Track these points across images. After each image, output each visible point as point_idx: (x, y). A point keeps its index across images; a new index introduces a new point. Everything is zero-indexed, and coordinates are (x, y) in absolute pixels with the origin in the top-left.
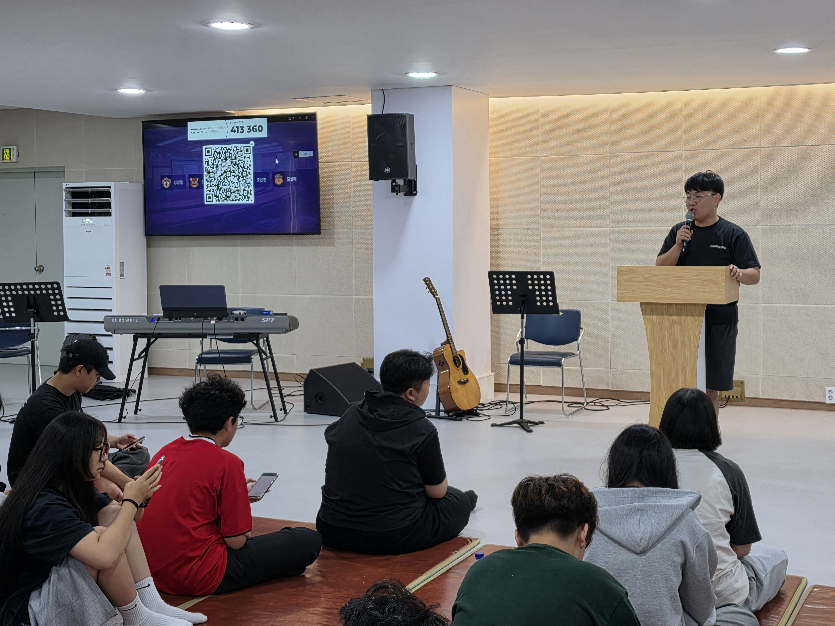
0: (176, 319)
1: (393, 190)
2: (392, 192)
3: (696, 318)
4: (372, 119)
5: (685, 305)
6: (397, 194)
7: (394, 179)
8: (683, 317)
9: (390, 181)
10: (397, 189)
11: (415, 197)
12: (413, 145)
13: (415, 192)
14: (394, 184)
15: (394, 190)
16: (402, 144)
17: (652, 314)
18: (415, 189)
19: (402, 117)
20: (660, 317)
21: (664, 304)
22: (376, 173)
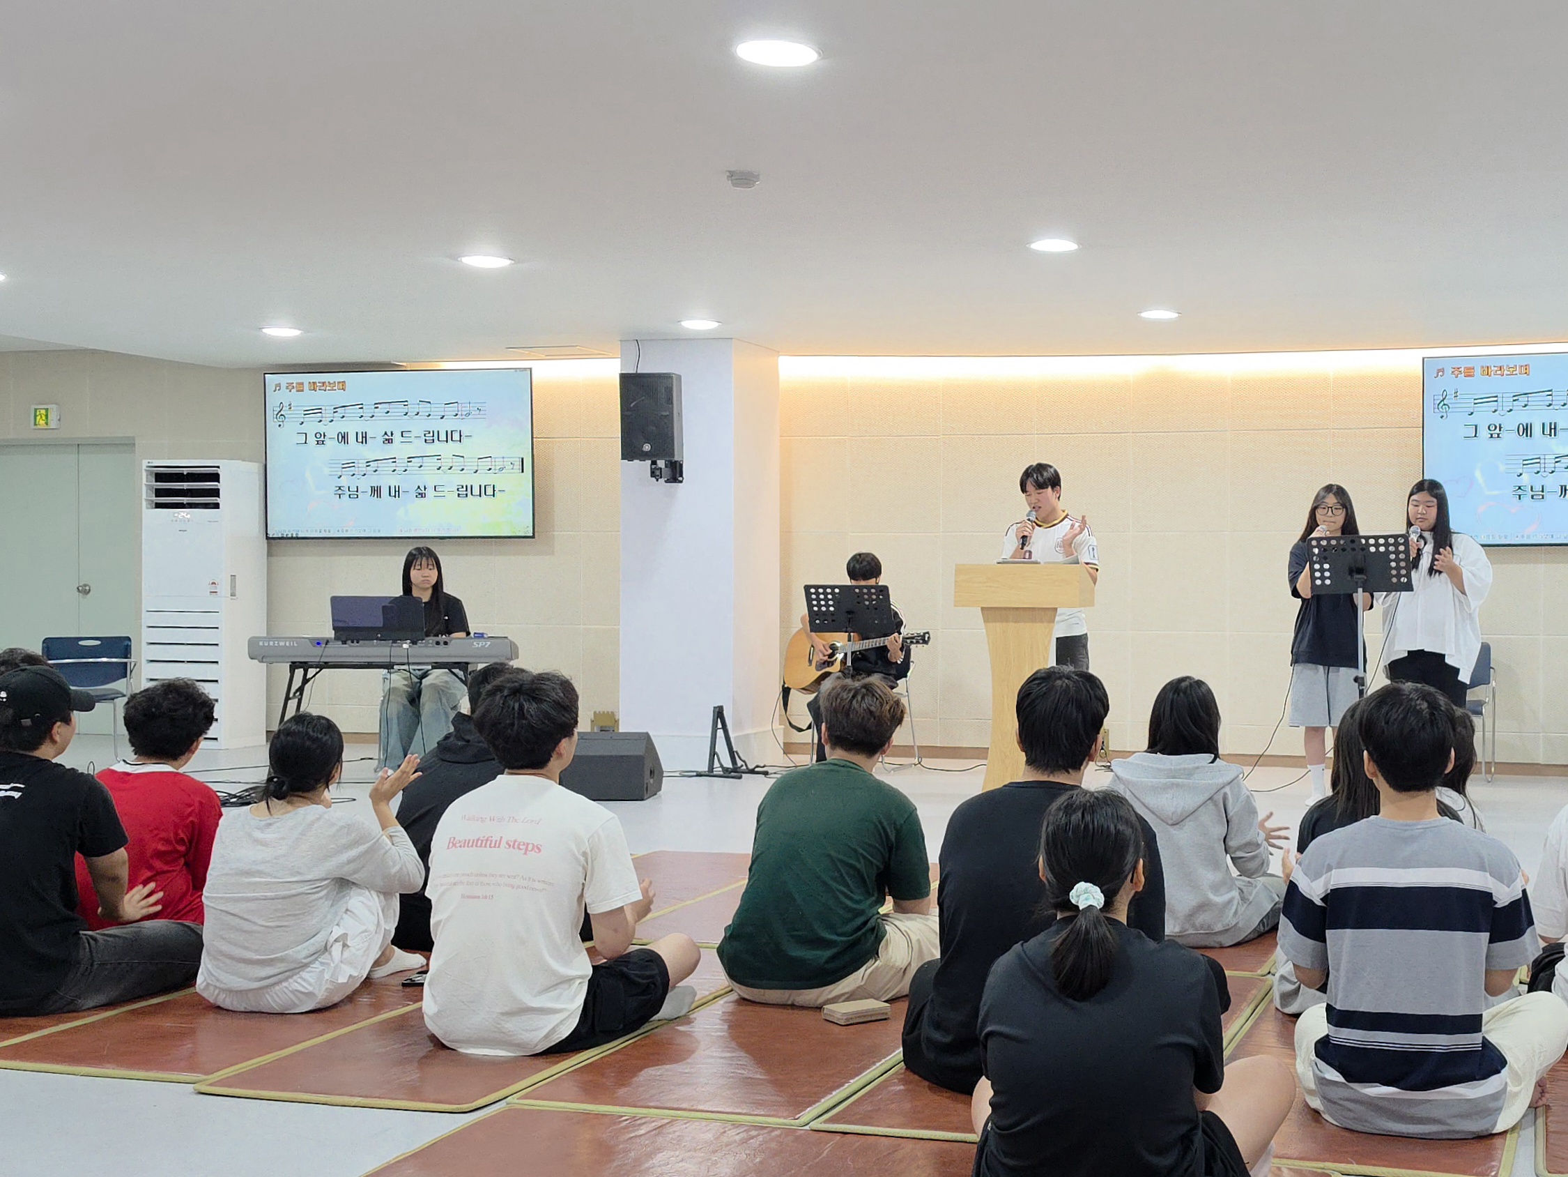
0: (353, 642)
1: (653, 474)
2: (652, 476)
3: (1045, 624)
4: (624, 378)
5: (1033, 609)
6: (657, 480)
7: (654, 459)
8: (1031, 624)
9: (649, 462)
10: (658, 473)
11: (680, 484)
12: (680, 414)
13: (680, 479)
14: (653, 467)
15: (655, 474)
16: (668, 413)
17: (995, 622)
18: (681, 475)
19: (667, 377)
20: (1004, 624)
21: (1009, 608)
22: (630, 451)
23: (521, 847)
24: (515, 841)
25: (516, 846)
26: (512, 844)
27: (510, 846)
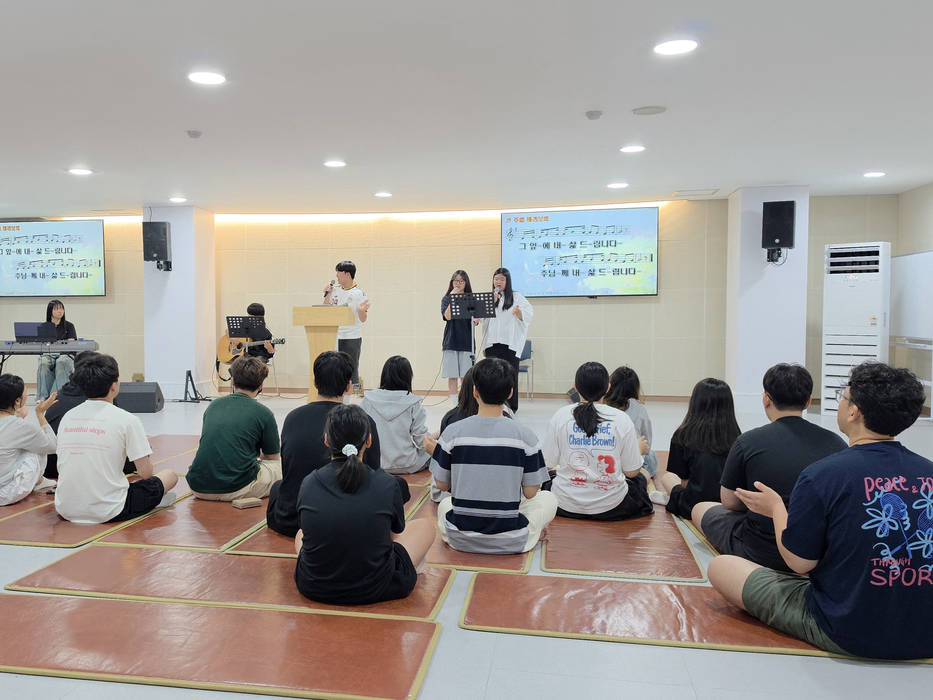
0: (24, 343)
1: (158, 267)
4: (145, 224)
5: (328, 327)
6: (160, 270)
8: (326, 333)
9: (157, 261)
10: (160, 266)
11: (170, 272)
12: (170, 240)
13: (170, 269)
14: (158, 264)
16: (164, 240)
17: (311, 332)
18: (171, 267)
19: (164, 224)
20: (315, 333)
21: (317, 326)
22: (148, 257)
23: (96, 432)
24: (94, 429)
25: (94, 431)
26: (92, 430)
27: (91, 431)
